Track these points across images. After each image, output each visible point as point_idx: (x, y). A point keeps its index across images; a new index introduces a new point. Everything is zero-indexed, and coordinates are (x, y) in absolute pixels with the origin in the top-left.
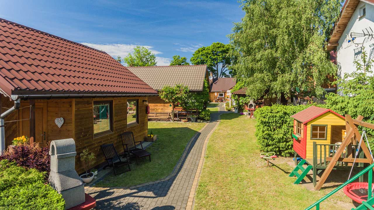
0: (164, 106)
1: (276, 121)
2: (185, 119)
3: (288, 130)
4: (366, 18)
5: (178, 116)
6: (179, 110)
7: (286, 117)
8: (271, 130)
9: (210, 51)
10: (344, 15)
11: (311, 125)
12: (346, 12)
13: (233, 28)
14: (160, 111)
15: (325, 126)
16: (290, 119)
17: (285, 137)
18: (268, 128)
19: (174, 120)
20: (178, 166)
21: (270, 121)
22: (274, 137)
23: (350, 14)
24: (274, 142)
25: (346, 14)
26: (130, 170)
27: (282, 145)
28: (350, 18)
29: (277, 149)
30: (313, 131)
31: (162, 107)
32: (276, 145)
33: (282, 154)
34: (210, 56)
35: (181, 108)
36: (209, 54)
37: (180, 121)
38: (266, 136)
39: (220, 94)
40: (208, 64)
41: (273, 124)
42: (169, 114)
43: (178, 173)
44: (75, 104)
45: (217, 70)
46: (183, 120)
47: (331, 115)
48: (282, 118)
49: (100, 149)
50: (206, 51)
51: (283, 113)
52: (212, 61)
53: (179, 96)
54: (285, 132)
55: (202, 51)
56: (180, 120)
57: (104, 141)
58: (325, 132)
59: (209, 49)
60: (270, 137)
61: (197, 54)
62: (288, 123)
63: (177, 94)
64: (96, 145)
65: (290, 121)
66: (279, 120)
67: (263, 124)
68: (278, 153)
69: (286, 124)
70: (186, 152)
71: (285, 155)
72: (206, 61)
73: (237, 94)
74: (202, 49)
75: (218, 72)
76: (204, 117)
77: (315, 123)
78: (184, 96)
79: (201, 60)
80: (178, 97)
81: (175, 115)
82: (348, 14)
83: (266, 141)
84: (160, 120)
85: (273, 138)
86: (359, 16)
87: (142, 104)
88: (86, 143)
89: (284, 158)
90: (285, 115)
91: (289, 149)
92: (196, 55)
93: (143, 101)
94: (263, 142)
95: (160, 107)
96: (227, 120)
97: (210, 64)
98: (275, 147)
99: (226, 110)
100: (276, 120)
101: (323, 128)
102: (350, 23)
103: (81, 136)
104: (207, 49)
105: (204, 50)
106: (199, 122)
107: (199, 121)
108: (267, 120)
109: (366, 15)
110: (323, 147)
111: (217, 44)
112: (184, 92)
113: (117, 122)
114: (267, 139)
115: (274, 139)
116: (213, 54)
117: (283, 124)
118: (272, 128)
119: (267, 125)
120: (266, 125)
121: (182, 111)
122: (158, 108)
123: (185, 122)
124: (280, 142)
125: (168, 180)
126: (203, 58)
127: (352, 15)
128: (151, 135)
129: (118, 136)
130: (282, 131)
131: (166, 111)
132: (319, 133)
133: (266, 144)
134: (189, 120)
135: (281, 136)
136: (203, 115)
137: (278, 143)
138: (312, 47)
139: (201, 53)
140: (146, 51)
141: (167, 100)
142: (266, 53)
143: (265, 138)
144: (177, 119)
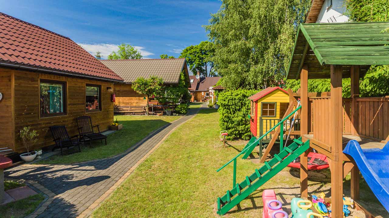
0: (140, 99)
1: (235, 104)
2: (161, 112)
3: (246, 113)
4: (332, 9)
5: (154, 110)
6: (154, 104)
7: (245, 100)
8: (230, 113)
9: (198, 50)
10: (314, 7)
11: (262, 102)
12: (316, 4)
13: (211, 20)
14: (134, 105)
15: (275, 104)
16: (249, 101)
17: (244, 119)
18: (228, 111)
19: (149, 114)
20: (133, 148)
21: (230, 104)
22: (234, 119)
23: (319, 6)
24: (234, 125)
25: (316, 5)
26: (80, 152)
27: (241, 128)
28: (320, 9)
29: (237, 132)
30: (263, 109)
31: (137, 101)
32: (236, 128)
33: (242, 137)
34: (198, 55)
35: (157, 102)
36: (198, 53)
37: (156, 115)
38: (226, 119)
39: (207, 93)
40: (196, 63)
41: (232, 107)
42: (144, 108)
43: (129, 153)
44: (15, 79)
45: (206, 70)
46: (158, 114)
47: (280, 92)
48: (241, 100)
49: (48, 131)
50: (195, 50)
51: (241, 95)
52: (201, 61)
53: (153, 88)
54: (244, 114)
55: (190, 50)
56: (155, 113)
57: (54, 123)
58: (275, 109)
59: (197, 48)
60: (230, 119)
61: (185, 52)
62: (247, 105)
63: (150, 86)
64: (44, 126)
65: (249, 104)
66: (238, 103)
67: (223, 107)
68: (239, 136)
69: (245, 107)
70: (147, 137)
71: (245, 138)
72: (194, 60)
73: (218, 89)
74: (191, 47)
75: (207, 72)
76: (180, 111)
77: (265, 101)
78: (158, 87)
79: (190, 59)
80: (151, 88)
81: (150, 109)
82: (318, 5)
83: (226, 124)
84: (135, 114)
85: (232, 121)
86: (327, 7)
87: (106, 91)
88: (30, 122)
89: (244, 141)
90: (244, 98)
91: (248, 132)
92: (184, 54)
93: (108, 88)
94: (223, 125)
95: (135, 101)
96: (205, 114)
97: (198, 63)
98: (235, 130)
99: (208, 107)
100: (235, 102)
101: (272, 105)
102: (320, 15)
103: (24, 113)
104: (196, 48)
105: (192, 48)
106: (174, 116)
107: (174, 114)
108: (226, 103)
109: (333, 6)
110: (268, 121)
111: (206, 42)
112: (158, 84)
113: (72, 105)
114: (227, 122)
115: (234, 122)
116: (201, 53)
117: (242, 107)
118: (231, 111)
119: (227, 107)
120: (225, 108)
121: (158, 105)
122: (132, 101)
123: (160, 115)
124: (240, 125)
125: (116, 158)
126: (191, 57)
127: (321, 7)
128: (116, 124)
129: (74, 120)
130: (241, 114)
131: (142, 105)
132: (269, 110)
133: (226, 127)
134: (165, 114)
135: (240, 118)
136: (179, 108)
137: (238, 126)
138: (283, 37)
139: (189, 52)
140: (132, 50)
141: (140, 93)
142: (239, 43)
143: (225, 121)
144: (152, 113)
